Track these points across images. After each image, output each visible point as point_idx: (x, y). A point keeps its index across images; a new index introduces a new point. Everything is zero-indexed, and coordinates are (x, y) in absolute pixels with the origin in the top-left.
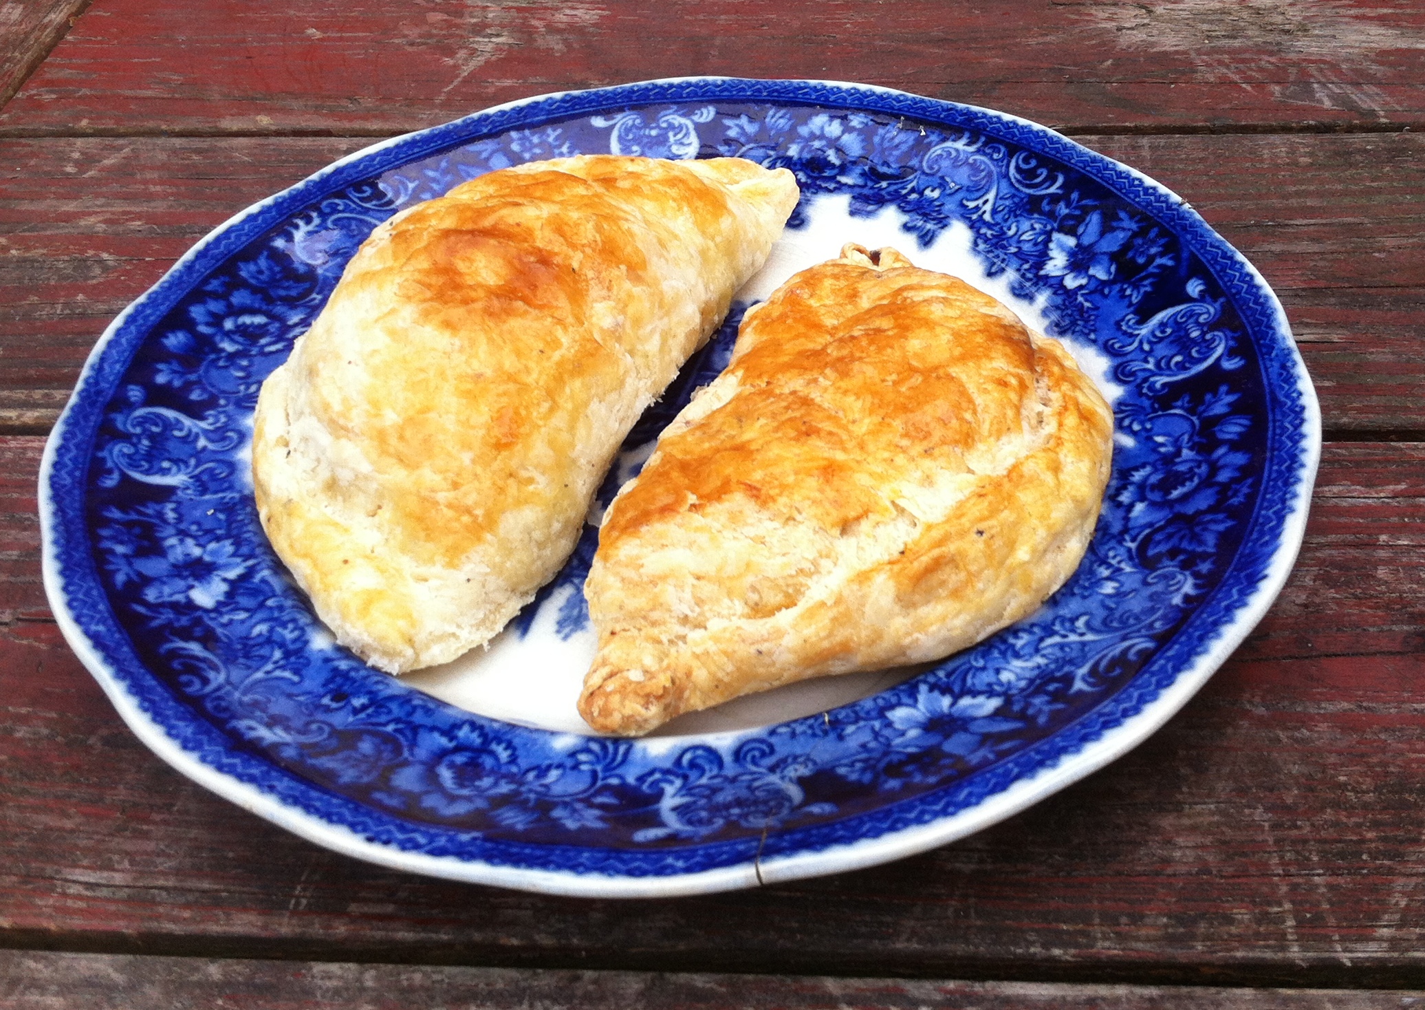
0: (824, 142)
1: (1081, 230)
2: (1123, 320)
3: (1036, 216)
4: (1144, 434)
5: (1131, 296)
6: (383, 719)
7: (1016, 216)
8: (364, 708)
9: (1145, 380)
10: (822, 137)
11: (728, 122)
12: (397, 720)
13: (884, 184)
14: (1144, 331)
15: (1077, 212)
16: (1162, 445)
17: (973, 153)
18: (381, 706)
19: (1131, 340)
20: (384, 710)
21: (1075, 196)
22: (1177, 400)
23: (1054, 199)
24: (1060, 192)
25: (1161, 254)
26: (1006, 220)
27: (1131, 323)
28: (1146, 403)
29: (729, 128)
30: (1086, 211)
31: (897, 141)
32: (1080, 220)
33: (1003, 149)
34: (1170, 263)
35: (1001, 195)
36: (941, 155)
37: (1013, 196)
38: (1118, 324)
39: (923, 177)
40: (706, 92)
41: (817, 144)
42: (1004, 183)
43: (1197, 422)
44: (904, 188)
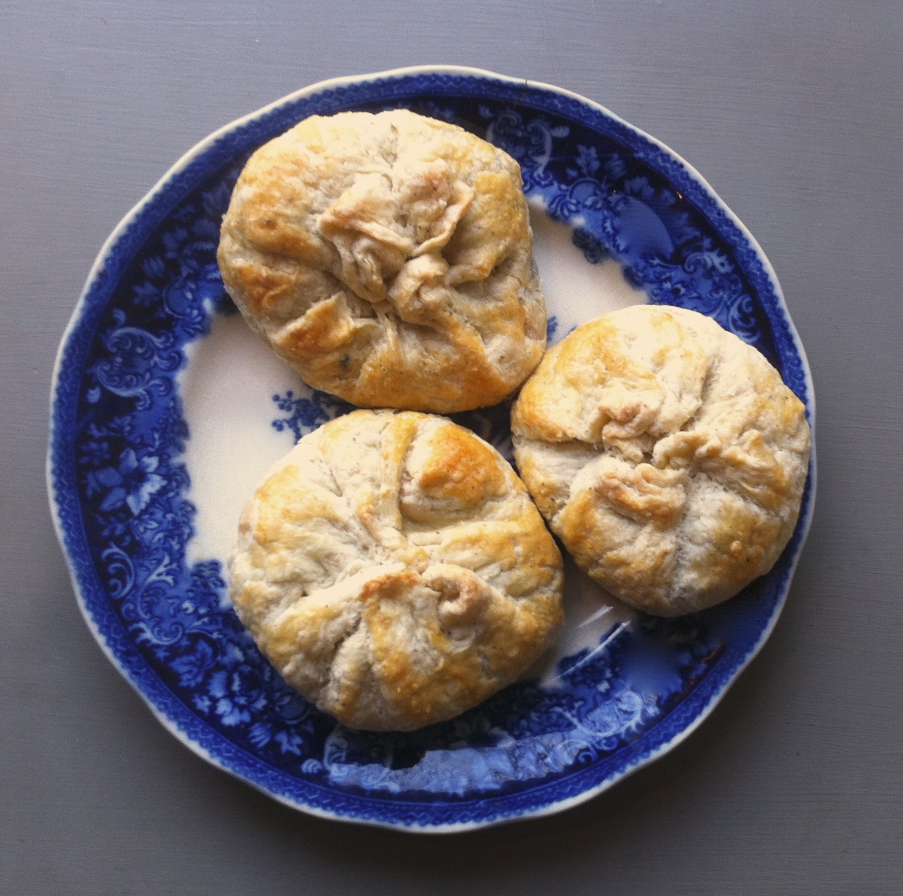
0: (236, 699)
1: (119, 504)
2: (146, 409)
3: (138, 538)
4: (195, 305)
5: (128, 425)
6: (658, 269)
7: (148, 548)
8: (666, 280)
9: (166, 349)
10: (235, 705)
11: (297, 751)
12: (652, 266)
13: (215, 635)
14: (140, 391)
15: (113, 519)
16: (191, 291)
17: (143, 621)
18: (658, 278)
19: (152, 389)
20: (657, 275)
21: (106, 533)
23: (118, 542)
24: (113, 545)
25: (91, 438)
26: (157, 549)
27: (141, 403)
28: (178, 330)
29: (299, 746)
30: (106, 515)
31: (186, 668)
32: (115, 512)
33: (123, 609)
34: (93, 426)
35: (147, 573)
36: (166, 636)
37: (141, 565)
38: (150, 408)
39: (186, 625)
40: (301, 789)
41: (242, 701)
42: (140, 580)
43: (164, 291)
44: (204, 624)
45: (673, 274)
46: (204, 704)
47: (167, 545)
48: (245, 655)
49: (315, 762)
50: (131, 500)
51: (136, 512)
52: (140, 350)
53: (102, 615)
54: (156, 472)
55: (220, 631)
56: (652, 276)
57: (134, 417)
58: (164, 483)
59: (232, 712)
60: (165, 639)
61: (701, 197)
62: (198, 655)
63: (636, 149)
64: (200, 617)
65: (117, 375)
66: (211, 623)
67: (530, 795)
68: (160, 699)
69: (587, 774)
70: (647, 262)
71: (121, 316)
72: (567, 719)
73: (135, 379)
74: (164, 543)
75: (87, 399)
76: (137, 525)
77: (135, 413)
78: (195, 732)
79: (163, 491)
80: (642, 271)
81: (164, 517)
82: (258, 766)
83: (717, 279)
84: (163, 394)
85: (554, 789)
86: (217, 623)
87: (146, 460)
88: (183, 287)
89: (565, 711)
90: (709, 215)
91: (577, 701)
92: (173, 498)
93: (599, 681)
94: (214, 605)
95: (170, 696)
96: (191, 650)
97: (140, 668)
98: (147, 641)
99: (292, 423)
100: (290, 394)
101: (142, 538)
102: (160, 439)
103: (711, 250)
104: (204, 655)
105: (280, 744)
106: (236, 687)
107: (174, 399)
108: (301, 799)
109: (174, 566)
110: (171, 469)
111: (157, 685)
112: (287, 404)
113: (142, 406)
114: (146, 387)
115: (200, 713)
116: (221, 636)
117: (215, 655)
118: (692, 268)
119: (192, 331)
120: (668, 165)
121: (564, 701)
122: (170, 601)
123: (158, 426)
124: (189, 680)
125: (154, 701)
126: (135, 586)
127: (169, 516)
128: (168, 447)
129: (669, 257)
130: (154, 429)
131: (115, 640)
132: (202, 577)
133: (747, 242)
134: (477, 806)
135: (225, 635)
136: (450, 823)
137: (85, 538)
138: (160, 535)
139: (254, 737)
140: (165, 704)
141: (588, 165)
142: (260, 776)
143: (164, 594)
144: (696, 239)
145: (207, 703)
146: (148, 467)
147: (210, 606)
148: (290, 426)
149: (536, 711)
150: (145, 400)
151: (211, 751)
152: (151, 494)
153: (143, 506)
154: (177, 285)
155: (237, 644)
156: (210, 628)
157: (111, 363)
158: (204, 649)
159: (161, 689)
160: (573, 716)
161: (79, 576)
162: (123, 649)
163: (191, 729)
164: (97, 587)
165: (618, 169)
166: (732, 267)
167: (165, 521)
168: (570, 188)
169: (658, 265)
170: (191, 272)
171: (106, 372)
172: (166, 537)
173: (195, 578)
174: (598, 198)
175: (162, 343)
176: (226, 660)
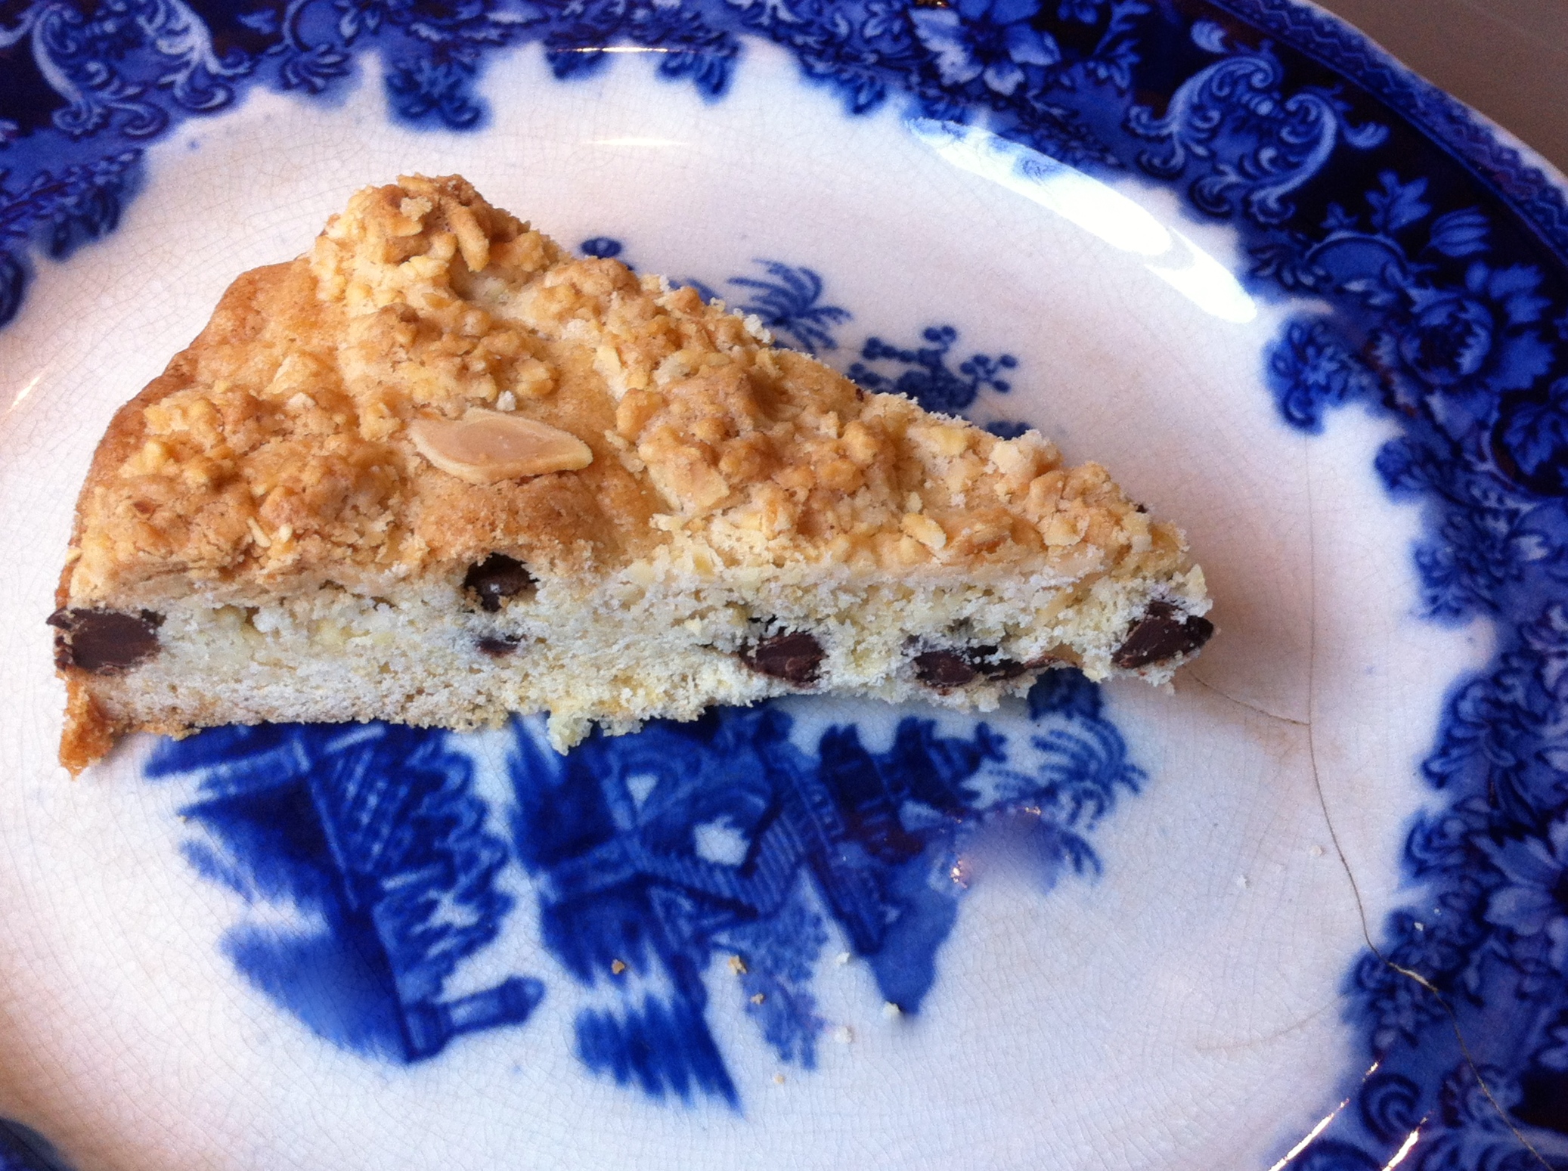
22: (1324, 218)
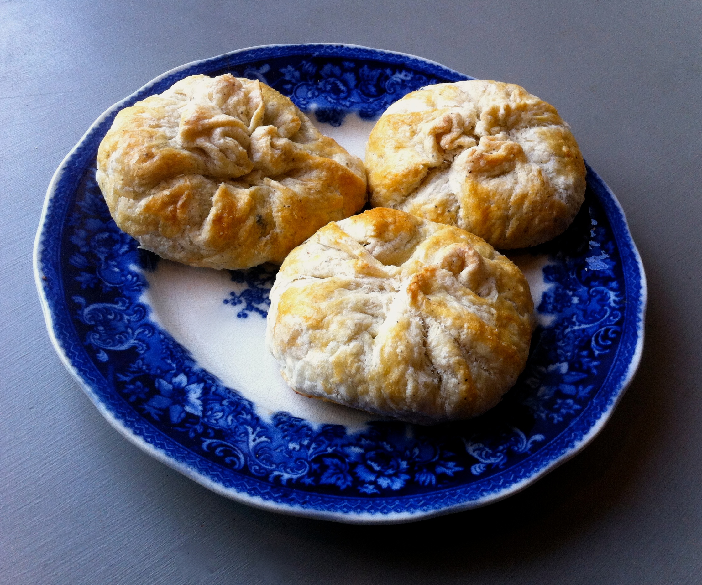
45: (385, 99)
46: (370, 489)
47: (241, 421)
48: (361, 447)
49: (477, 466)
50: (188, 409)
51: (200, 414)
52: (111, 317)
53: (242, 484)
54: (189, 382)
55: (330, 446)
56: (376, 107)
57: (143, 359)
58: (202, 385)
59: (393, 481)
60: (300, 472)
61: (365, 54)
62: (332, 467)
63: (312, 52)
64: (308, 447)
65: (108, 339)
66: (319, 445)
67: (613, 374)
68: (338, 506)
69: (626, 338)
70: (367, 103)
71: (80, 299)
72: (578, 330)
73: (123, 337)
74: (238, 421)
75: (101, 361)
76: (208, 421)
77: (141, 357)
78: (385, 508)
79: (206, 391)
80: (369, 108)
81: (222, 405)
82: (447, 493)
83: (410, 85)
84: (151, 334)
85: (620, 360)
86: (324, 443)
87: (175, 380)
88: (108, 266)
89: (572, 327)
90: (377, 58)
91: (572, 318)
92: (217, 389)
93: (570, 300)
94: (310, 432)
95: (343, 499)
96: (324, 468)
97: (304, 498)
98: (290, 480)
99: (250, 307)
100: (233, 294)
101: (219, 426)
102: (173, 361)
103: (394, 73)
104: (336, 465)
105: (444, 474)
106: (377, 468)
107: (160, 333)
108: (496, 489)
109: (258, 429)
110: (198, 374)
111: (327, 499)
112: (236, 301)
113: (142, 350)
114: (134, 338)
115: (373, 495)
116: (334, 448)
117: (343, 461)
118: (392, 90)
119: (137, 288)
120: (334, 50)
121: (566, 324)
122: (278, 450)
123: (164, 355)
124: (344, 483)
125: (336, 510)
126: (245, 455)
127: (225, 402)
128: (184, 363)
129: (375, 93)
130: (164, 359)
131: (268, 493)
132: (284, 422)
133: (408, 58)
134: (594, 404)
135: (336, 445)
136: (593, 425)
137: (180, 445)
138: (230, 418)
139: (424, 482)
140: (345, 506)
141: (293, 77)
142: (455, 498)
143: (270, 449)
144: (381, 75)
145: (371, 487)
146: (180, 383)
147: (307, 436)
148: (251, 310)
149: (559, 341)
150: (142, 346)
151: (408, 510)
152: (199, 398)
153: (200, 408)
154: (103, 267)
155: (350, 444)
156: (322, 448)
157: (97, 332)
158: (332, 463)
159: (333, 500)
160: (580, 325)
161: (200, 471)
162: (280, 494)
163: (380, 508)
164: (220, 470)
165: (311, 69)
166: (412, 73)
167: (225, 407)
168: (293, 95)
169: (374, 101)
170: (106, 255)
171: (99, 339)
172: (235, 417)
173: (280, 426)
174: (312, 90)
175: (123, 306)
176: (353, 458)
